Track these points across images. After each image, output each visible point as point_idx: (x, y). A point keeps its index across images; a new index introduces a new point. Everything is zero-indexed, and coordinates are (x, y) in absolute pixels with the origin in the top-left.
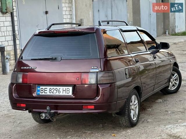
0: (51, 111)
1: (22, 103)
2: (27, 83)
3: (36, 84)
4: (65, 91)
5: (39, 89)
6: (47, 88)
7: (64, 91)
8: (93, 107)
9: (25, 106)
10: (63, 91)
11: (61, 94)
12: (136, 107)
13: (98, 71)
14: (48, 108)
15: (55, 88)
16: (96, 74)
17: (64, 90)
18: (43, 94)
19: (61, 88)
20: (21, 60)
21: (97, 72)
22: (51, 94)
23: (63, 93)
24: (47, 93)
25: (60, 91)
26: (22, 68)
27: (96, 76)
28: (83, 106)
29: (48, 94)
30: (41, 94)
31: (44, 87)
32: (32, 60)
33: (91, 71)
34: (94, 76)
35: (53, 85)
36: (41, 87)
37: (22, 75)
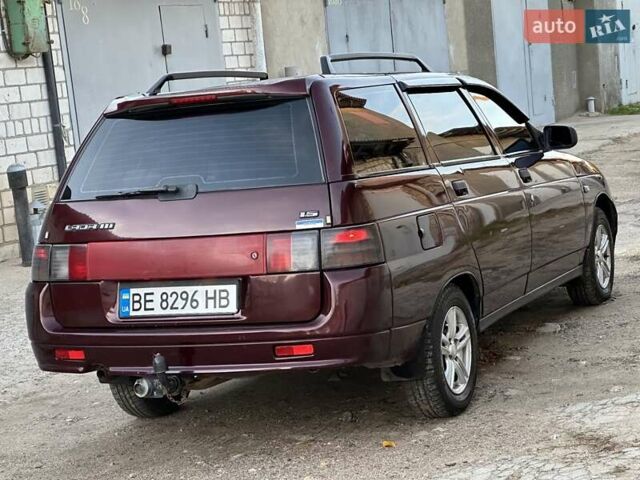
0: (168, 370)
1: (71, 349)
2: (86, 277)
3: (116, 281)
4: (214, 298)
5: (125, 297)
6: (152, 294)
7: (211, 298)
8: (309, 350)
9: (83, 357)
10: (208, 298)
11: (201, 310)
12: (464, 349)
13: (321, 225)
14: (158, 360)
15: (179, 289)
16: (315, 238)
17: (211, 295)
18: (142, 313)
19: (201, 289)
20: (63, 202)
21: (319, 229)
22: (168, 312)
23: (207, 307)
24: (153, 309)
25: (196, 301)
26: (67, 228)
27: (316, 242)
28: (278, 347)
29: (158, 311)
30: (132, 314)
31: (142, 291)
32: (100, 198)
33: (298, 227)
34: (309, 243)
35: (172, 282)
36: (133, 291)
37: (68, 251)
